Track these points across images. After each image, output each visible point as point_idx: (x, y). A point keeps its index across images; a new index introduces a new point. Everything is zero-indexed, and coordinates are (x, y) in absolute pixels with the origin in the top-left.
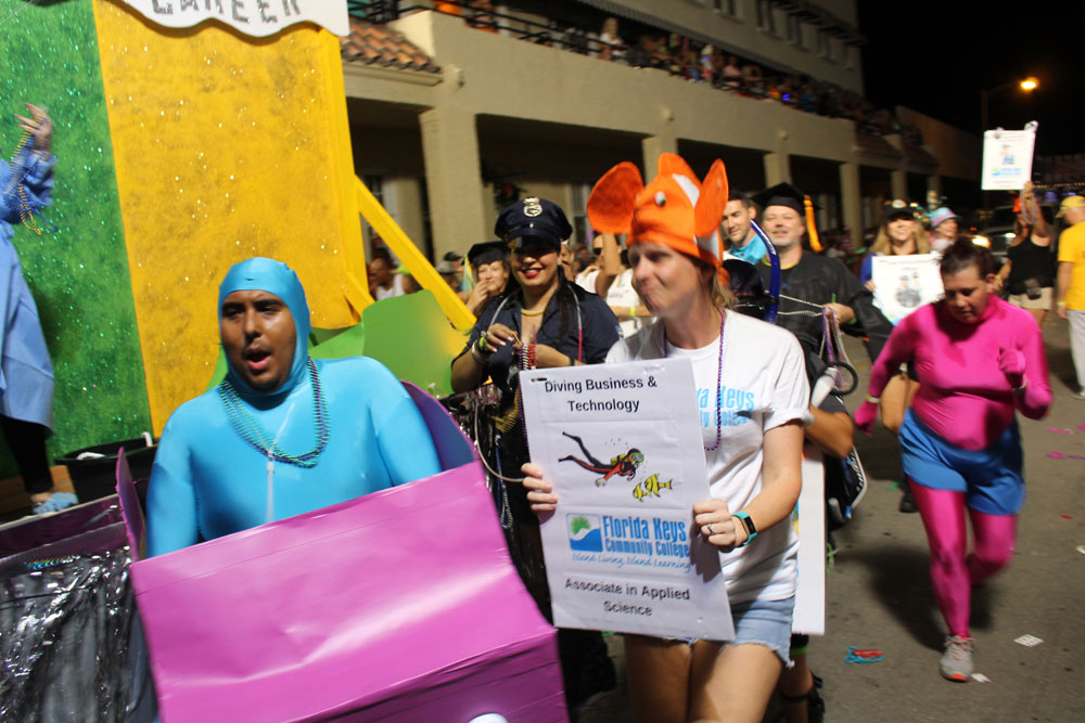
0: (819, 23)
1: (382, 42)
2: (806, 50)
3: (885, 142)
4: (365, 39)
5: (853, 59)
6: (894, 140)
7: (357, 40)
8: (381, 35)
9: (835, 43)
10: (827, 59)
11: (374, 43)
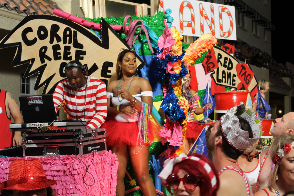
0: (252, 18)
1: (46, 7)
2: (246, 30)
3: (283, 80)
4: (37, 5)
5: (267, 37)
6: (287, 80)
7: (33, 5)
8: (46, 4)
9: (260, 28)
10: (255, 36)
11: (41, 7)
